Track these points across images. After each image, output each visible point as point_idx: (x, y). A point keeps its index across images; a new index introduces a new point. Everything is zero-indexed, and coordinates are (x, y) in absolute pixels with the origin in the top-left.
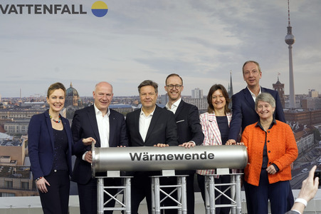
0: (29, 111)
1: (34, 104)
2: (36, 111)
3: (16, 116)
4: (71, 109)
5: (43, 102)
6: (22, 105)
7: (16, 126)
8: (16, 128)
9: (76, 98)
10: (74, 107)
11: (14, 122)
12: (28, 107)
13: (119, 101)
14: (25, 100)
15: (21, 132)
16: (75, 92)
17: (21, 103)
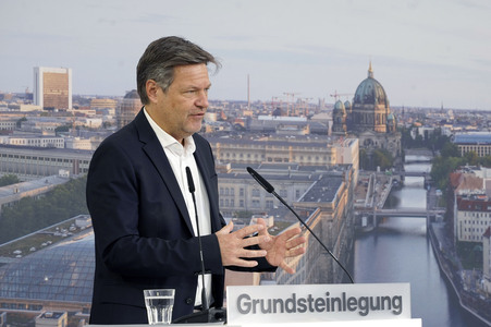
0: (271, 144)
1: (282, 124)
2: (287, 144)
3: (238, 158)
4: (369, 140)
5: (302, 119)
6: (252, 125)
7: (237, 186)
8: (237, 192)
9: (381, 109)
10: (378, 135)
11: (232, 176)
12: (267, 131)
13: (480, 124)
14: (259, 108)
15: (249, 207)
16: (379, 93)
17: (249, 119)
